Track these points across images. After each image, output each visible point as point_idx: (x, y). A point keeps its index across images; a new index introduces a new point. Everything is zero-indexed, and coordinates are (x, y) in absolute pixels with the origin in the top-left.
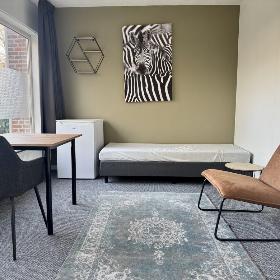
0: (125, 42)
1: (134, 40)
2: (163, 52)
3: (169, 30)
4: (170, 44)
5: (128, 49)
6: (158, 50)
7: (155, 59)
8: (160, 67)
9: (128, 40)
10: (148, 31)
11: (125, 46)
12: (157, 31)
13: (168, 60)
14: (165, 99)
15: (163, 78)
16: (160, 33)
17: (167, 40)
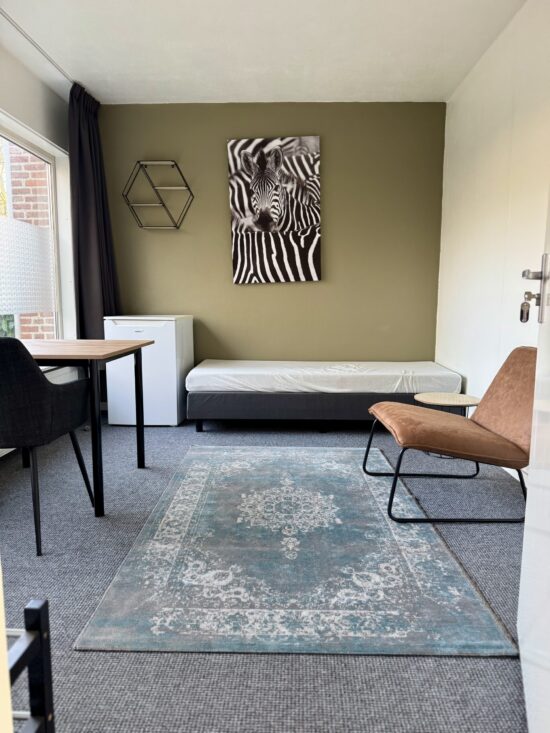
0: (233, 171)
1: (250, 167)
2: (305, 189)
3: (314, 148)
4: (318, 175)
5: (238, 184)
6: (295, 186)
7: (289, 202)
8: (299, 219)
9: (239, 167)
10: (276, 151)
11: (232, 178)
12: (293, 150)
13: (313, 204)
14: (309, 277)
15: (305, 238)
16: (298, 154)
17: (312, 167)
